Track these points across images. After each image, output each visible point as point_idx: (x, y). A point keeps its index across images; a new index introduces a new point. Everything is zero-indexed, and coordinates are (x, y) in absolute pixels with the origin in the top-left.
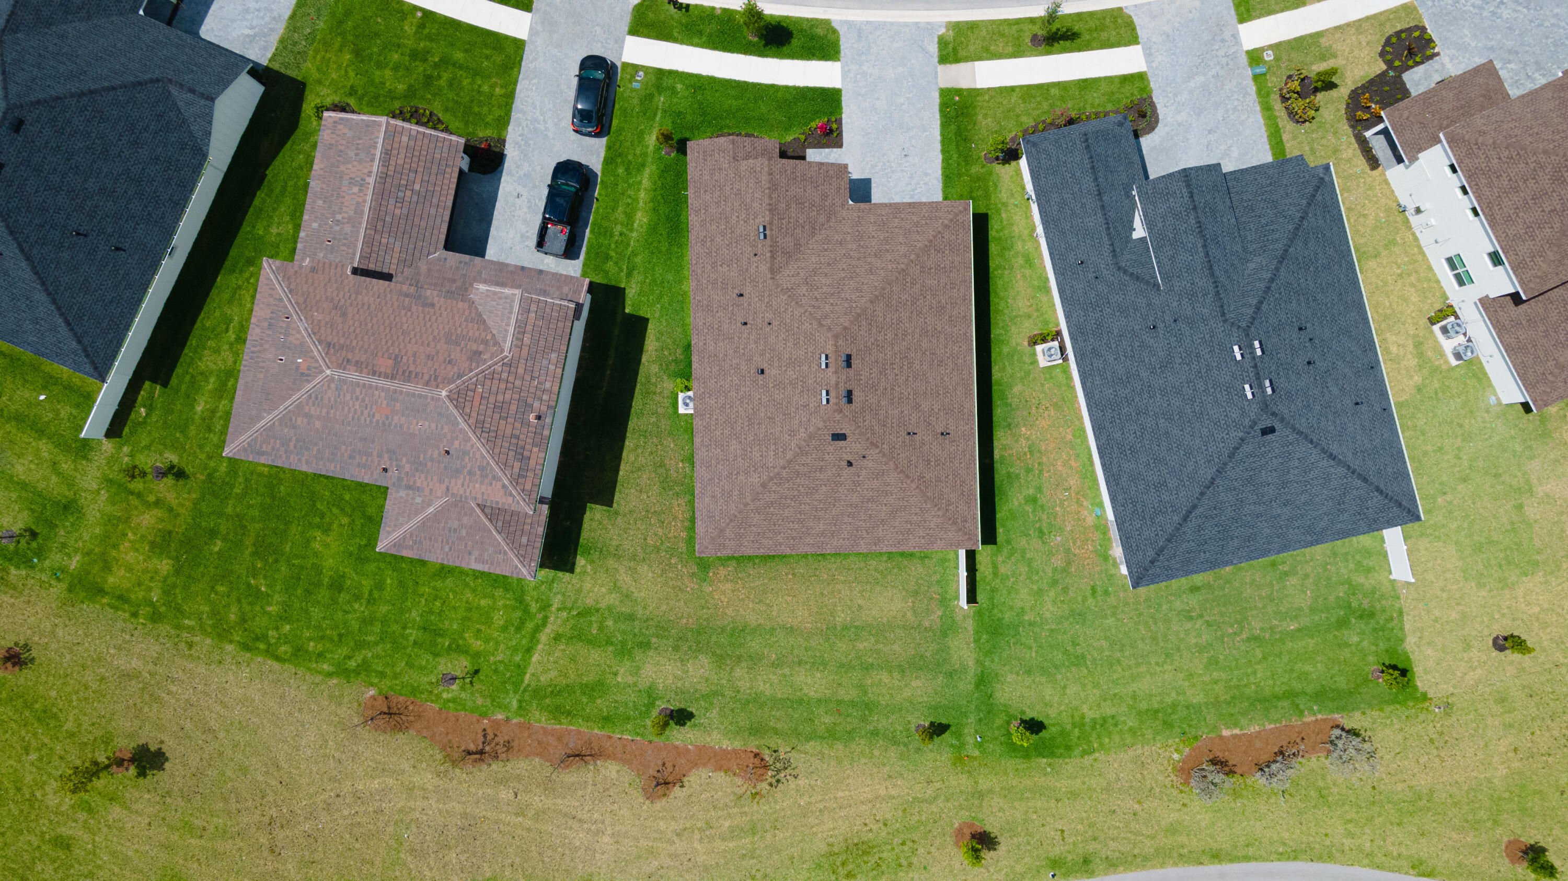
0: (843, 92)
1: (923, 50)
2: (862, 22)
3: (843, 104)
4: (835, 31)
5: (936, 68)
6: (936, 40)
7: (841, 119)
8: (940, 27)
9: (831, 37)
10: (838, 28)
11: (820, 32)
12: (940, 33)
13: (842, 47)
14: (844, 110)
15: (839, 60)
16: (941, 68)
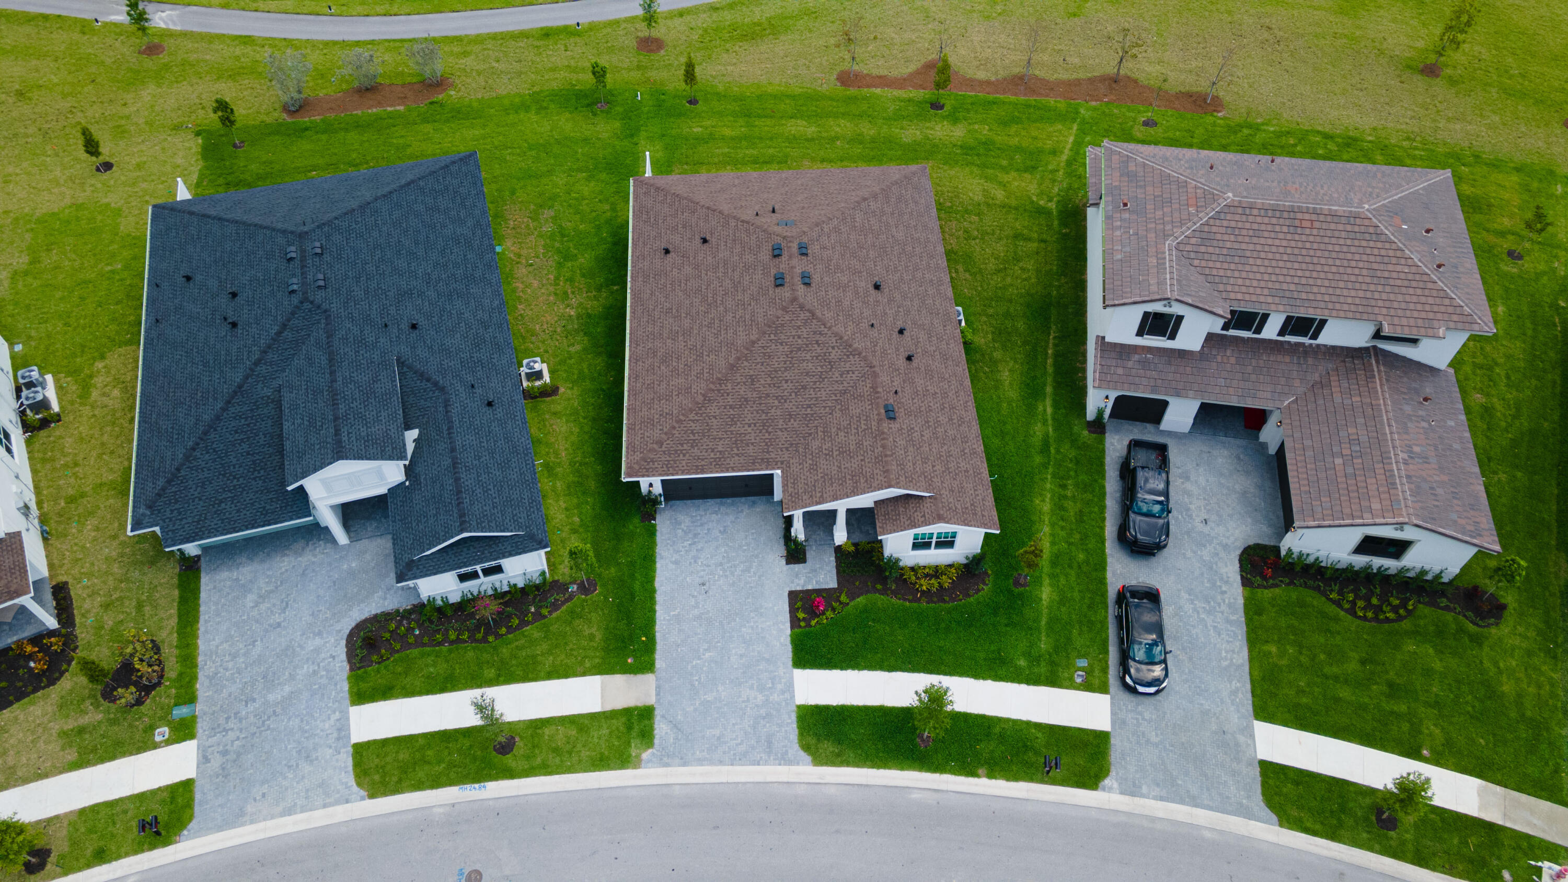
0: (790, 663)
1: (675, 726)
2: (766, 763)
3: (789, 648)
4: (806, 748)
5: (658, 700)
6: (656, 741)
7: (792, 628)
8: (649, 761)
9: (812, 741)
10: (802, 754)
11: (828, 747)
12: (650, 751)
13: (795, 726)
14: (789, 639)
15: (799, 707)
16: (651, 700)
